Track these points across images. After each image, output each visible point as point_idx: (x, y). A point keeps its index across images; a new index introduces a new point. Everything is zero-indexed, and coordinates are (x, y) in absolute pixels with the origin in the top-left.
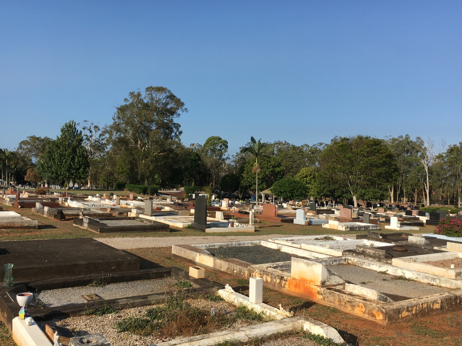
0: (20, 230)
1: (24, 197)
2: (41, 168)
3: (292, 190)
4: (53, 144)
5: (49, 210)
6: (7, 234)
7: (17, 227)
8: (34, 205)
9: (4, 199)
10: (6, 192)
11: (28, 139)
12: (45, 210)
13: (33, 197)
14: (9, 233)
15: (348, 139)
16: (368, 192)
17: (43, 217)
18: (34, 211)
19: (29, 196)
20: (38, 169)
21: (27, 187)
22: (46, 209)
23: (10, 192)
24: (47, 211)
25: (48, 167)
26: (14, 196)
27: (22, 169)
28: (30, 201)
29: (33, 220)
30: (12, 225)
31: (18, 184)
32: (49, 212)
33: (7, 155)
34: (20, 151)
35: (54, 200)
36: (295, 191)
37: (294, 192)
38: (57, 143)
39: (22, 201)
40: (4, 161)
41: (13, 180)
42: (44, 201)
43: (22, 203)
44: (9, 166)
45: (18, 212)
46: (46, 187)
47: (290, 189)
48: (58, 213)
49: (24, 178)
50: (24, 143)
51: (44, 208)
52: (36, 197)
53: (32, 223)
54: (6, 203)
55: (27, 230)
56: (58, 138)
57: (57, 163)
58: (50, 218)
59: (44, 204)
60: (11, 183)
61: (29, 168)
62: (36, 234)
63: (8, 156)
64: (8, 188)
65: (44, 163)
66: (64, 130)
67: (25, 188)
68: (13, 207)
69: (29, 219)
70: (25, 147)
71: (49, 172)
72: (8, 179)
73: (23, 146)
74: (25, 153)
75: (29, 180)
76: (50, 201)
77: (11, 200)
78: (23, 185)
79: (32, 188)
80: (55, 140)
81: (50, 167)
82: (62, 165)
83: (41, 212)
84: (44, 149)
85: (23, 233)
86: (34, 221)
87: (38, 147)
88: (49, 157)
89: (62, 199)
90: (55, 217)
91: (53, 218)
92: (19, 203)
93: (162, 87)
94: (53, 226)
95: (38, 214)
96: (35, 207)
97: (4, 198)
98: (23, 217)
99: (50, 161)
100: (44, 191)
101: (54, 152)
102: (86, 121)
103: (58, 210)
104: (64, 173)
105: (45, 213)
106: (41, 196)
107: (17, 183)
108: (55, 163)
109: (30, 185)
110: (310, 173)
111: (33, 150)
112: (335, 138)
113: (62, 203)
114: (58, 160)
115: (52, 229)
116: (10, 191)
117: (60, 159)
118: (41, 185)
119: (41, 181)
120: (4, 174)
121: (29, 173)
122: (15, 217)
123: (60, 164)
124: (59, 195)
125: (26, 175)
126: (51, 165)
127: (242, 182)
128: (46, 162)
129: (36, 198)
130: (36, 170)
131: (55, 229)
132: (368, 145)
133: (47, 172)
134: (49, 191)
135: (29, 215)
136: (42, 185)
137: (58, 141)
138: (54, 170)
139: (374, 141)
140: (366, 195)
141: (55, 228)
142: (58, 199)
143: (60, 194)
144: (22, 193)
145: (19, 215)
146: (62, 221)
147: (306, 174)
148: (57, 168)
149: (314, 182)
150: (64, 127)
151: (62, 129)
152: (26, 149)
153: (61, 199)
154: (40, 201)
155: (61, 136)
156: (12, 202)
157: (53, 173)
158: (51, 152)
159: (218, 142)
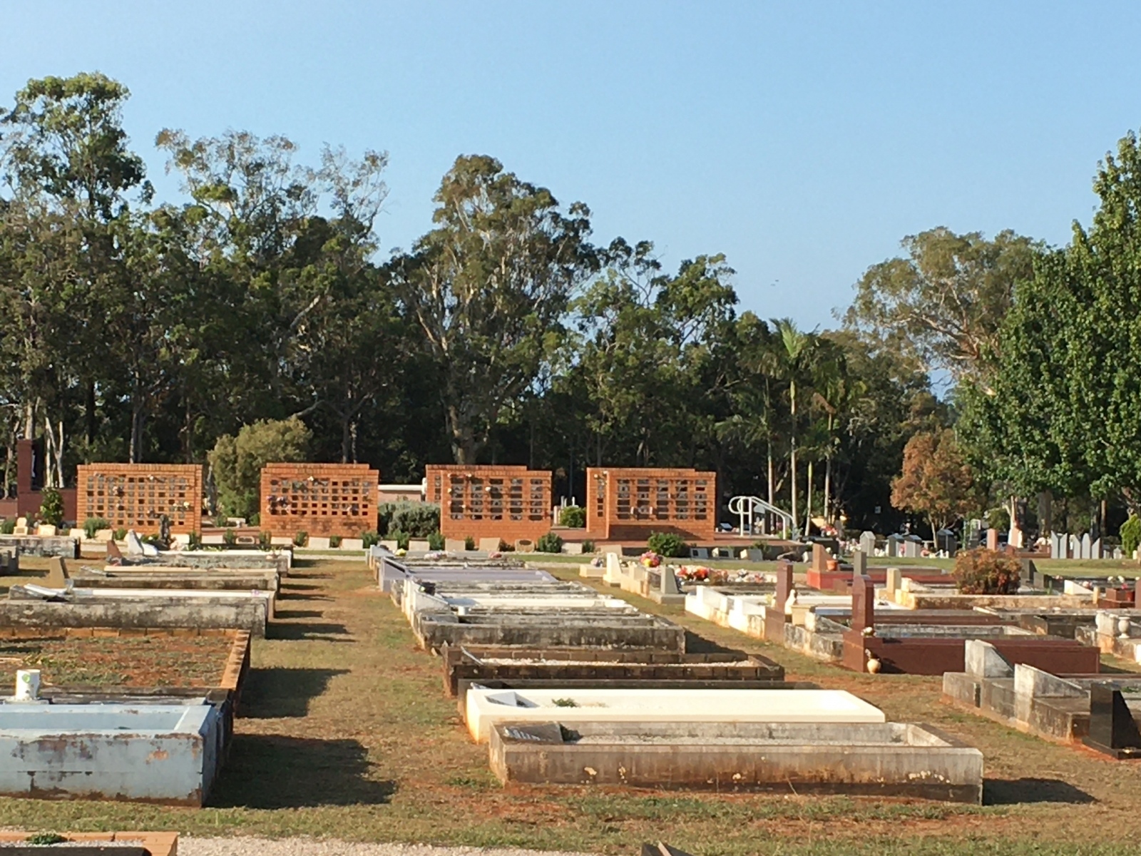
0: (886, 805)
1: (892, 606)
2: (985, 431)
4: (1052, 275)
5: (1041, 688)
6: (819, 826)
7: (870, 788)
8: (953, 659)
9: (789, 619)
10: (796, 576)
11: (905, 255)
12: (1017, 688)
13: (942, 605)
14: (826, 820)
17: (1011, 732)
18: (955, 693)
19: (919, 602)
20: (968, 435)
21: (908, 549)
22: (1026, 678)
23: (813, 576)
24: (1030, 693)
25: (1025, 420)
26: (843, 601)
27: (878, 434)
28: (929, 630)
29: (955, 746)
30: (843, 773)
31: (854, 529)
32: (1042, 702)
33: (793, 355)
34: (864, 327)
35: (1064, 625)
38: (1078, 269)
39: (882, 631)
40: (777, 389)
41: (830, 506)
42: (1010, 631)
43: (885, 641)
44: (804, 423)
45: (869, 697)
46: (1014, 549)
48: (1095, 707)
49: (890, 492)
50: (884, 275)
51: (1010, 674)
52: (963, 605)
53: (948, 764)
54: (799, 640)
55: (922, 806)
56: (1083, 234)
57: (1079, 391)
58: (1047, 735)
59: (1012, 653)
60: (819, 522)
61: (916, 428)
62: (978, 834)
63: (799, 360)
64: (806, 556)
65: (1005, 400)
66: (1116, 179)
67: (893, 553)
68: (836, 664)
69: (933, 740)
70: (892, 304)
71: (1031, 453)
72: (802, 499)
73: (881, 296)
74: (892, 336)
75: (918, 504)
76: (1041, 631)
77: (830, 621)
78: (886, 536)
79: (932, 556)
80: (1062, 246)
81: (1037, 423)
82: (1106, 404)
83: (997, 699)
84: (998, 310)
85: (904, 822)
86: (959, 751)
87: (964, 301)
88: (1033, 355)
89: (1117, 621)
90: (1081, 729)
91: (1068, 738)
92: (869, 642)
94: (1073, 787)
95: (978, 711)
96: (960, 666)
97: (788, 611)
98: (899, 727)
99: (1036, 383)
100: (1008, 573)
101: (1059, 327)
103: (1095, 687)
104: (1119, 460)
105: (1018, 708)
106: (991, 603)
107: (848, 524)
108: (1063, 395)
109: (923, 533)
111: (935, 318)
113: (1117, 646)
114: (1085, 375)
115: (1065, 808)
116: (816, 570)
117: (1097, 369)
118: (983, 536)
119: (984, 508)
120: (781, 466)
121: (915, 462)
122: (856, 726)
123: (1097, 402)
124: (1095, 595)
125: (900, 475)
126: (1041, 408)
128: (1015, 392)
129: (960, 613)
130: (953, 440)
131: (1082, 807)
133: (1017, 451)
134: (1032, 568)
135: (930, 715)
136: (991, 534)
137: (1084, 251)
138: (1058, 440)
141: (1085, 798)
142: (1091, 620)
143: (1102, 590)
144: (883, 582)
145: (877, 715)
146: (1122, 756)
148: (1079, 426)
150: (1119, 164)
151: (1104, 175)
152: (894, 316)
153: (1110, 623)
154: (985, 629)
155: (1100, 222)
156: (830, 638)
157: (1054, 458)
158: (1038, 328)
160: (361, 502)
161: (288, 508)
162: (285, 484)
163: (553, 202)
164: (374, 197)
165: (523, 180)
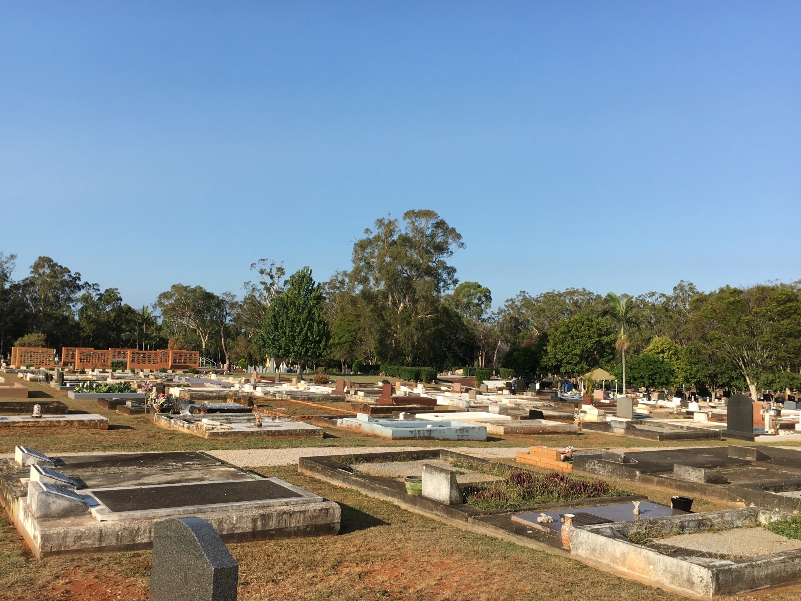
3: (653, 375)
11: (170, 290)
15: (741, 292)
16: (779, 378)
25: (273, 339)
36: (658, 376)
37: (656, 378)
47: (650, 373)
50: (164, 295)
57: (288, 333)
70: (167, 303)
71: (273, 347)
81: (276, 340)
82: (294, 336)
93: (429, 211)
102: (264, 260)
104: (298, 349)
108: (284, 333)
110: (668, 346)
112: (680, 285)
114: (290, 329)
123: (291, 335)
127: (544, 360)
132: (778, 302)
133: (269, 347)
138: (283, 344)
139: (787, 295)
140: (775, 383)
147: (662, 348)
148: (287, 341)
149: (677, 360)
152: (167, 306)
157: (280, 349)
159: (475, 291)
160: (106, 359)
161: (85, 361)
162: (84, 354)
163: (70, 272)
164: (11, 266)
165: (59, 264)
